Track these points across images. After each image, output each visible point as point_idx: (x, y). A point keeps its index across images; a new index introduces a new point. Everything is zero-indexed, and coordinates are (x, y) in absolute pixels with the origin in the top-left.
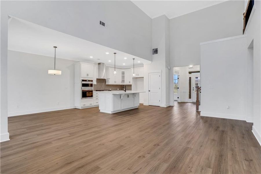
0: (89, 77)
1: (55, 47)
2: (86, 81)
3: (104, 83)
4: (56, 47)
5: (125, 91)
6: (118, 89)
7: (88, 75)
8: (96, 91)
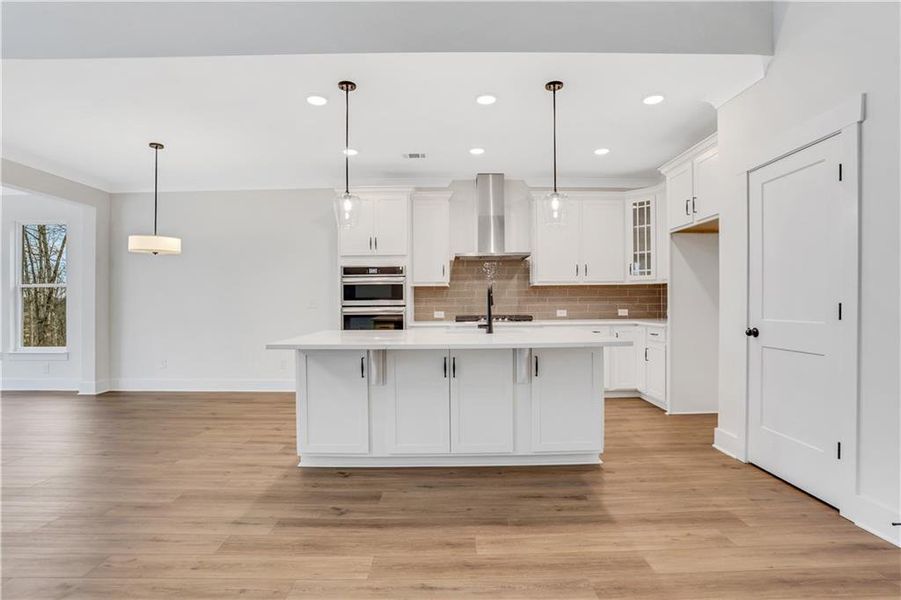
0: (381, 250)
1: (157, 146)
2: (363, 271)
3: (514, 282)
4: (162, 146)
5: (490, 331)
6: (623, 312)
7: (373, 243)
8: (459, 319)
